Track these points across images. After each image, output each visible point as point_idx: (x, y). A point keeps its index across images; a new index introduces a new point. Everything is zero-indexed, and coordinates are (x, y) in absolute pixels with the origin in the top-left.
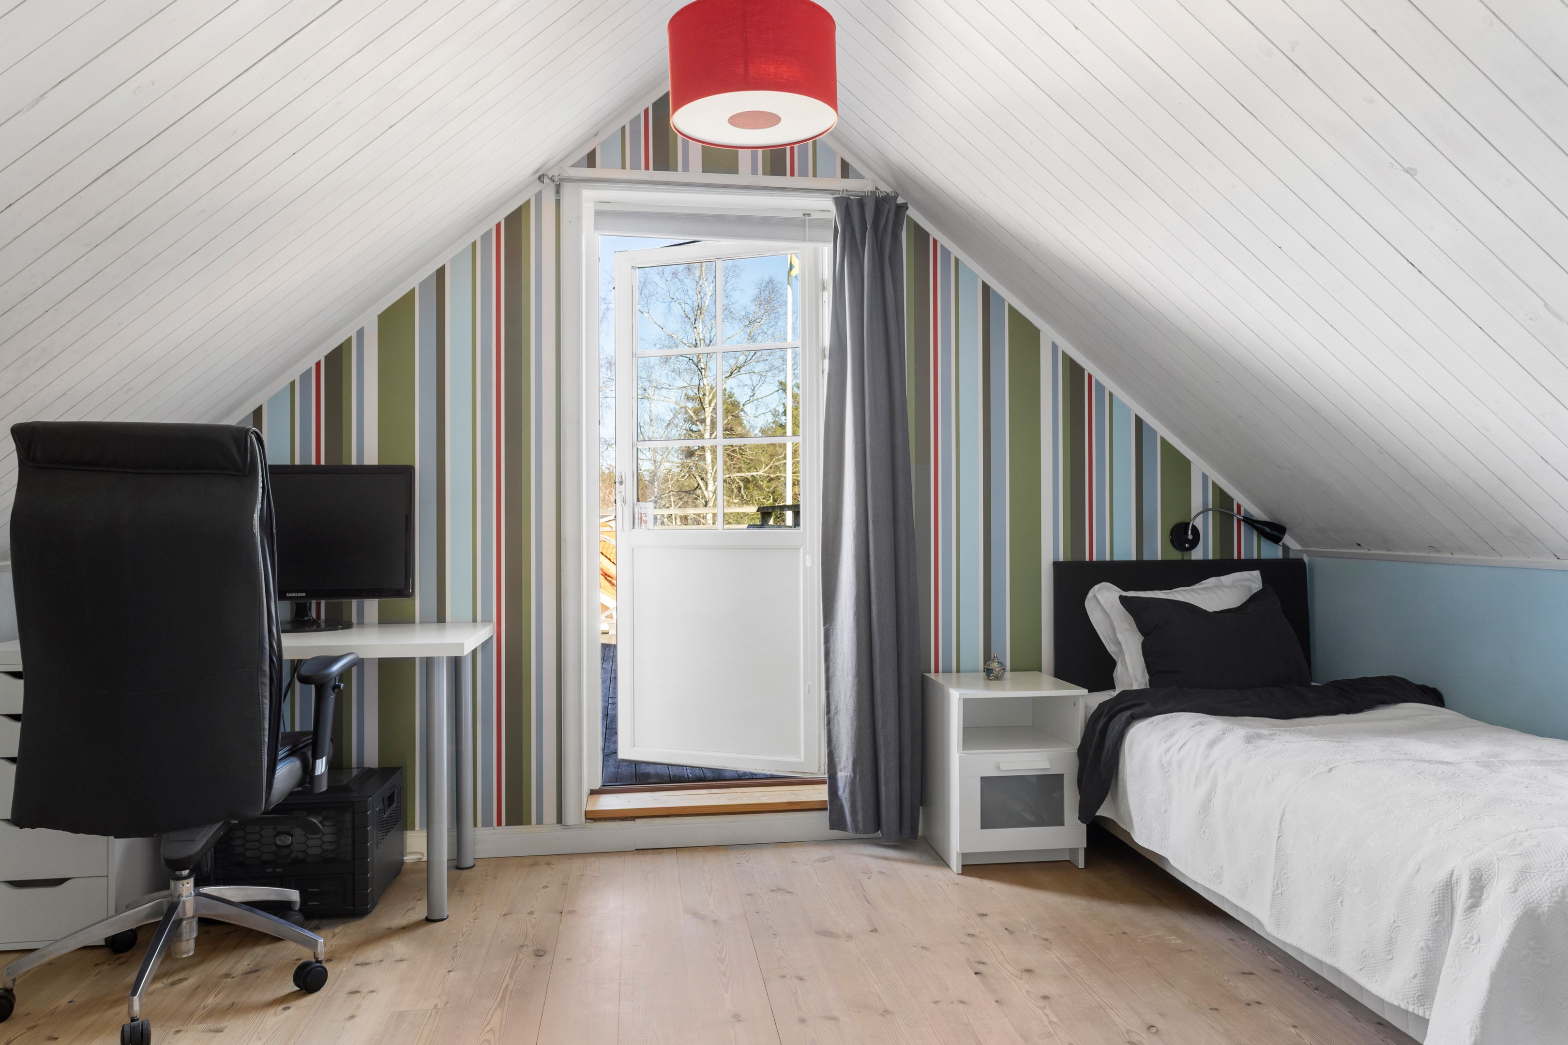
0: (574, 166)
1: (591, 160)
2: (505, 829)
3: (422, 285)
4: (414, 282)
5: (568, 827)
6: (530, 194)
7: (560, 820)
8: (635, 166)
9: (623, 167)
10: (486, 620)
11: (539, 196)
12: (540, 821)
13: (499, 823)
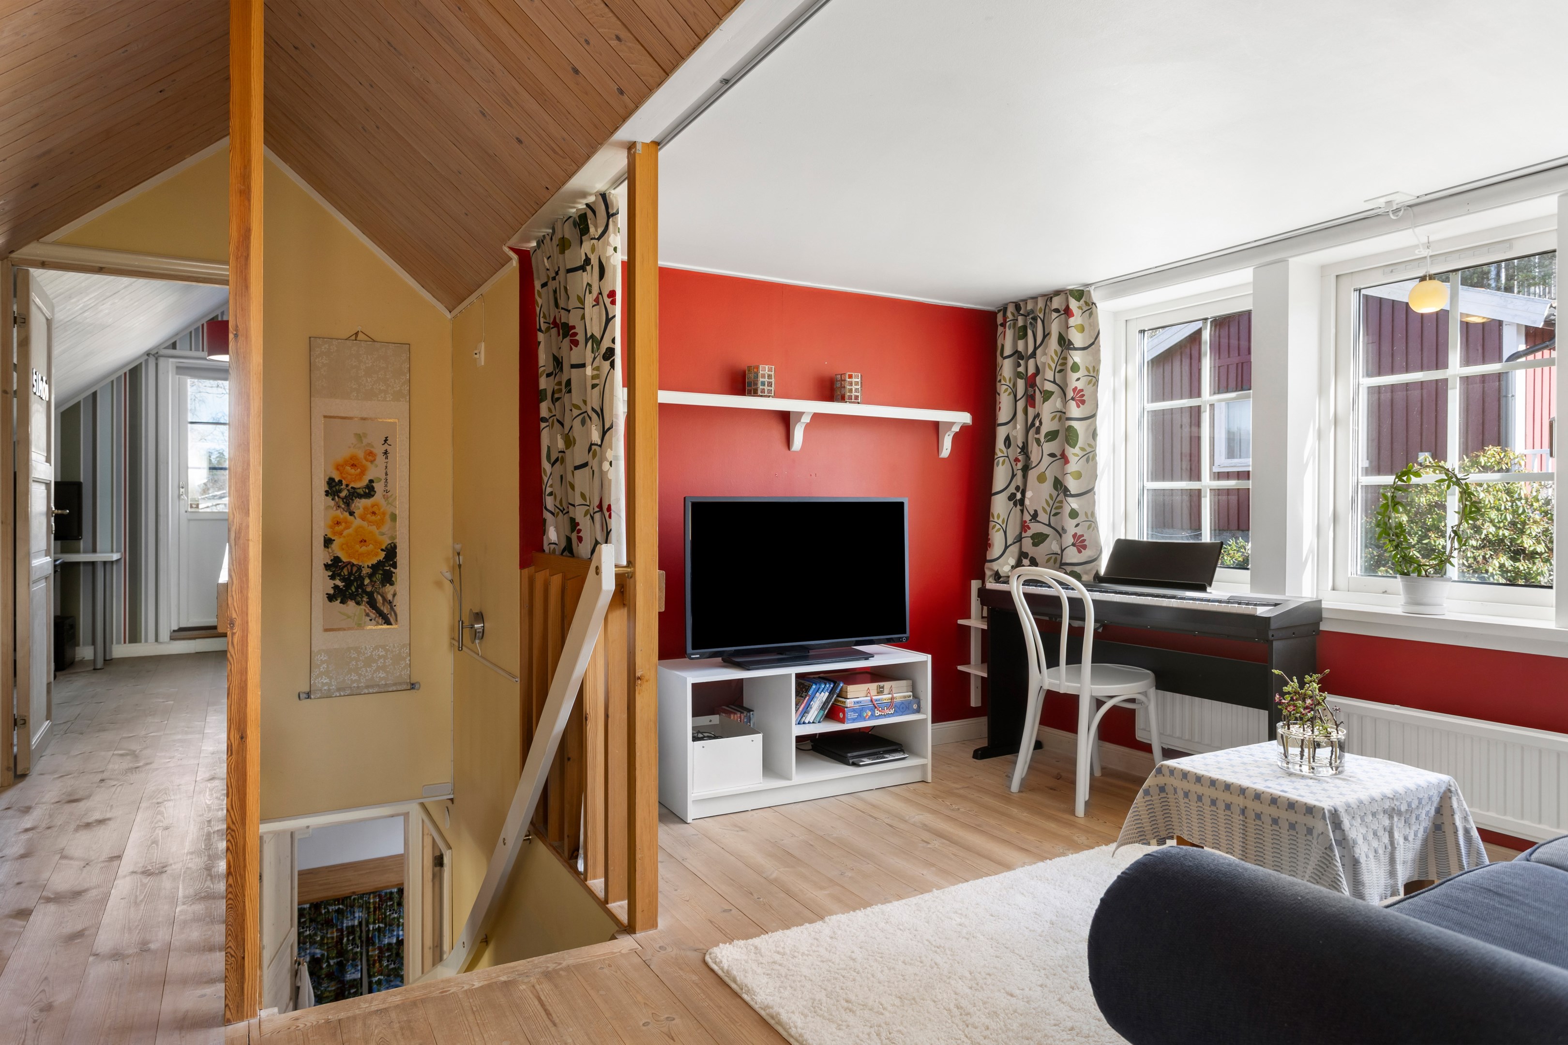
0: (165, 348)
1: (174, 346)
2: (128, 645)
3: (85, 399)
4: (80, 398)
5: (161, 643)
6: (142, 360)
7: (157, 640)
8: (197, 350)
9: (191, 350)
10: (117, 552)
11: (147, 361)
12: (146, 641)
13: (125, 642)
